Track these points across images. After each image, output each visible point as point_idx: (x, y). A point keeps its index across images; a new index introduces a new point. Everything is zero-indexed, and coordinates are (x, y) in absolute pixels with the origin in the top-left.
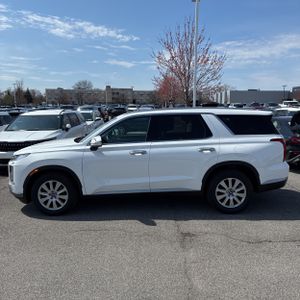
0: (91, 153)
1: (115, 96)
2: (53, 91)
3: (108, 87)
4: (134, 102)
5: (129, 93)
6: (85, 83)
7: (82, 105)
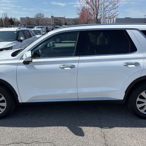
0: (24, 67)
1: (56, 21)
2: (24, 18)
3: (52, 16)
4: (66, 24)
5: (63, 20)
6: (40, 14)
7: (37, 25)
